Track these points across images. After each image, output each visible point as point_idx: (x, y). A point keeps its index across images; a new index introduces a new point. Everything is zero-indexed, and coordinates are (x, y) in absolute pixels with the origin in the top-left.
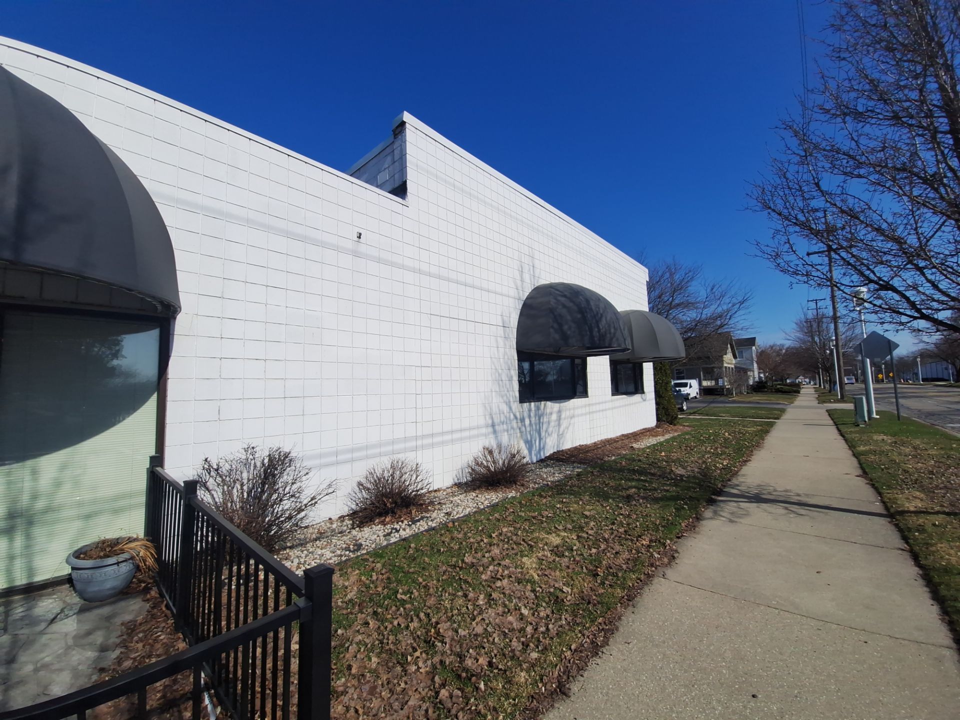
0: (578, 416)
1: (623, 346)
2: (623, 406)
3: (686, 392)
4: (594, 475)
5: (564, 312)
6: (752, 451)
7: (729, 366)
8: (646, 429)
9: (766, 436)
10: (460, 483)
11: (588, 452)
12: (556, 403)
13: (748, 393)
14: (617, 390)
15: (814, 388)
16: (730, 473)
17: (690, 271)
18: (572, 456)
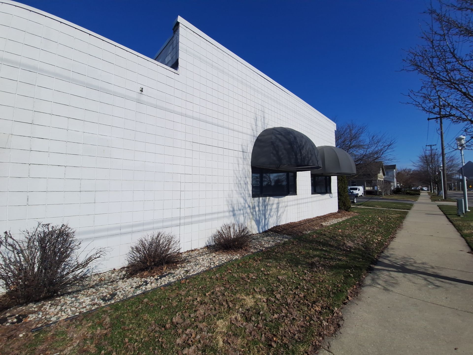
0: (290, 206)
1: (316, 165)
2: (318, 201)
3: (356, 193)
4: (294, 244)
5: (280, 144)
6: (396, 231)
7: (381, 179)
8: (332, 213)
9: (404, 220)
10: (210, 246)
11: (295, 227)
12: (276, 198)
13: (391, 194)
14: (315, 191)
15: (428, 192)
16: (383, 246)
17: (361, 129)
18: (284, 229)
